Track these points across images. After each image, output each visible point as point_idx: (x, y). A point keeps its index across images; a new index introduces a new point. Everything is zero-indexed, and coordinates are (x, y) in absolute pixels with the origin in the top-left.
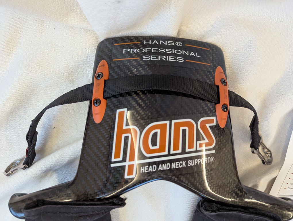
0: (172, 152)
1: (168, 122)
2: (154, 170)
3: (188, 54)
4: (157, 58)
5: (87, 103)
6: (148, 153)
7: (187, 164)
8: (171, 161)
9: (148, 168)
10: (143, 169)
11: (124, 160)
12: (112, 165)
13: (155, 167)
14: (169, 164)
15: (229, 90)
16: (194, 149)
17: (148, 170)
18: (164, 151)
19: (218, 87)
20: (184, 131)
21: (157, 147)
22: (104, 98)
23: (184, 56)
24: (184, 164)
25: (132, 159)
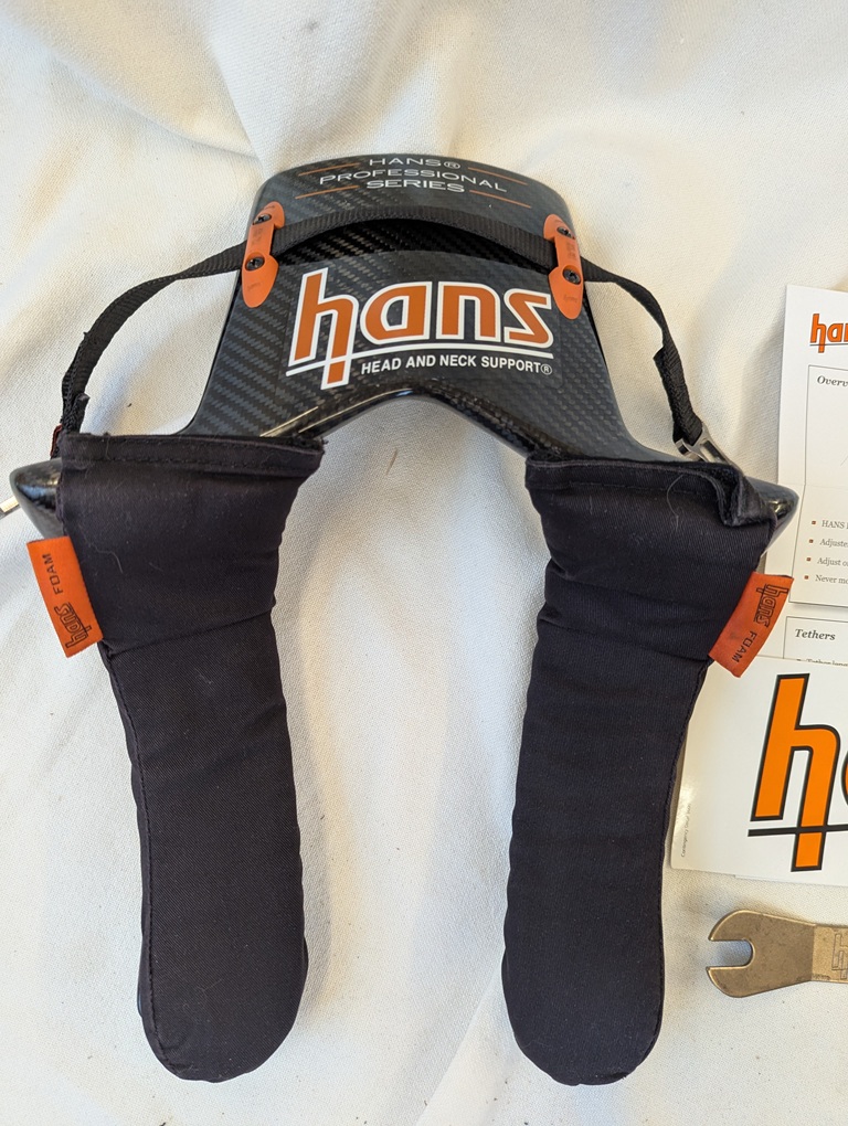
0: (439, 336)
1: (429, 285)
2: (394, 368)
3: (474, 182)
4: (402, 184)
5: (233, 275)
6: (378, 338)
7: (478, 361)
8: (437, 353)
9: (381, 365)
10: (369, 368)
11: (321, 357)
12: (289, 373)
13: (397, 362)
14: (433, 357)
15: (581, 258)
16: (497, 339)
17: (380, 368)
18: (422, 333)
19: (552, 243)
20: (470, 306)
21: (404, 325)
22: (271, 254)
23: (466, 184)
24: (471, 361)
25: (340, 351)
